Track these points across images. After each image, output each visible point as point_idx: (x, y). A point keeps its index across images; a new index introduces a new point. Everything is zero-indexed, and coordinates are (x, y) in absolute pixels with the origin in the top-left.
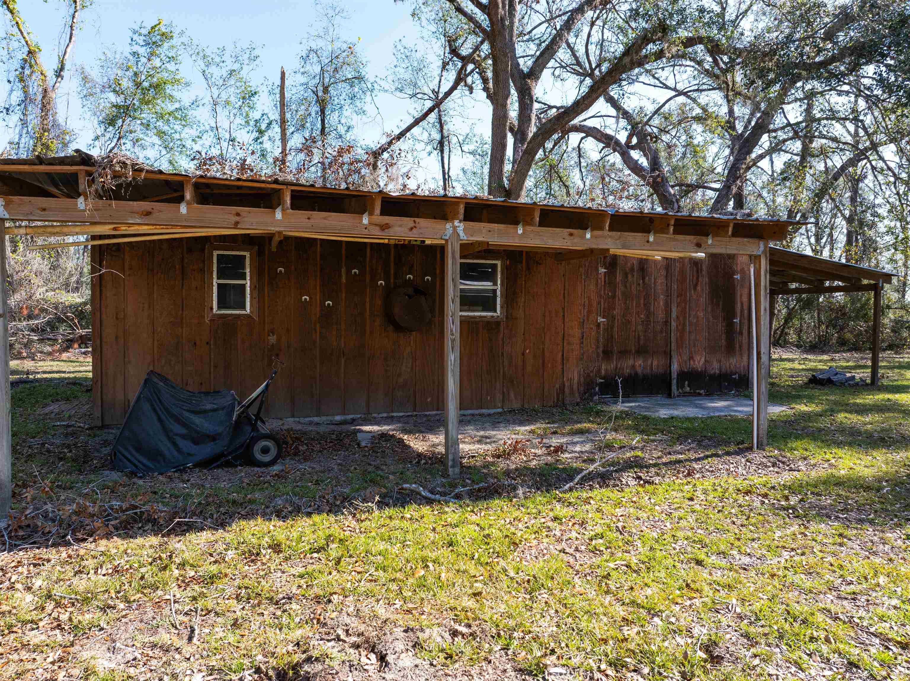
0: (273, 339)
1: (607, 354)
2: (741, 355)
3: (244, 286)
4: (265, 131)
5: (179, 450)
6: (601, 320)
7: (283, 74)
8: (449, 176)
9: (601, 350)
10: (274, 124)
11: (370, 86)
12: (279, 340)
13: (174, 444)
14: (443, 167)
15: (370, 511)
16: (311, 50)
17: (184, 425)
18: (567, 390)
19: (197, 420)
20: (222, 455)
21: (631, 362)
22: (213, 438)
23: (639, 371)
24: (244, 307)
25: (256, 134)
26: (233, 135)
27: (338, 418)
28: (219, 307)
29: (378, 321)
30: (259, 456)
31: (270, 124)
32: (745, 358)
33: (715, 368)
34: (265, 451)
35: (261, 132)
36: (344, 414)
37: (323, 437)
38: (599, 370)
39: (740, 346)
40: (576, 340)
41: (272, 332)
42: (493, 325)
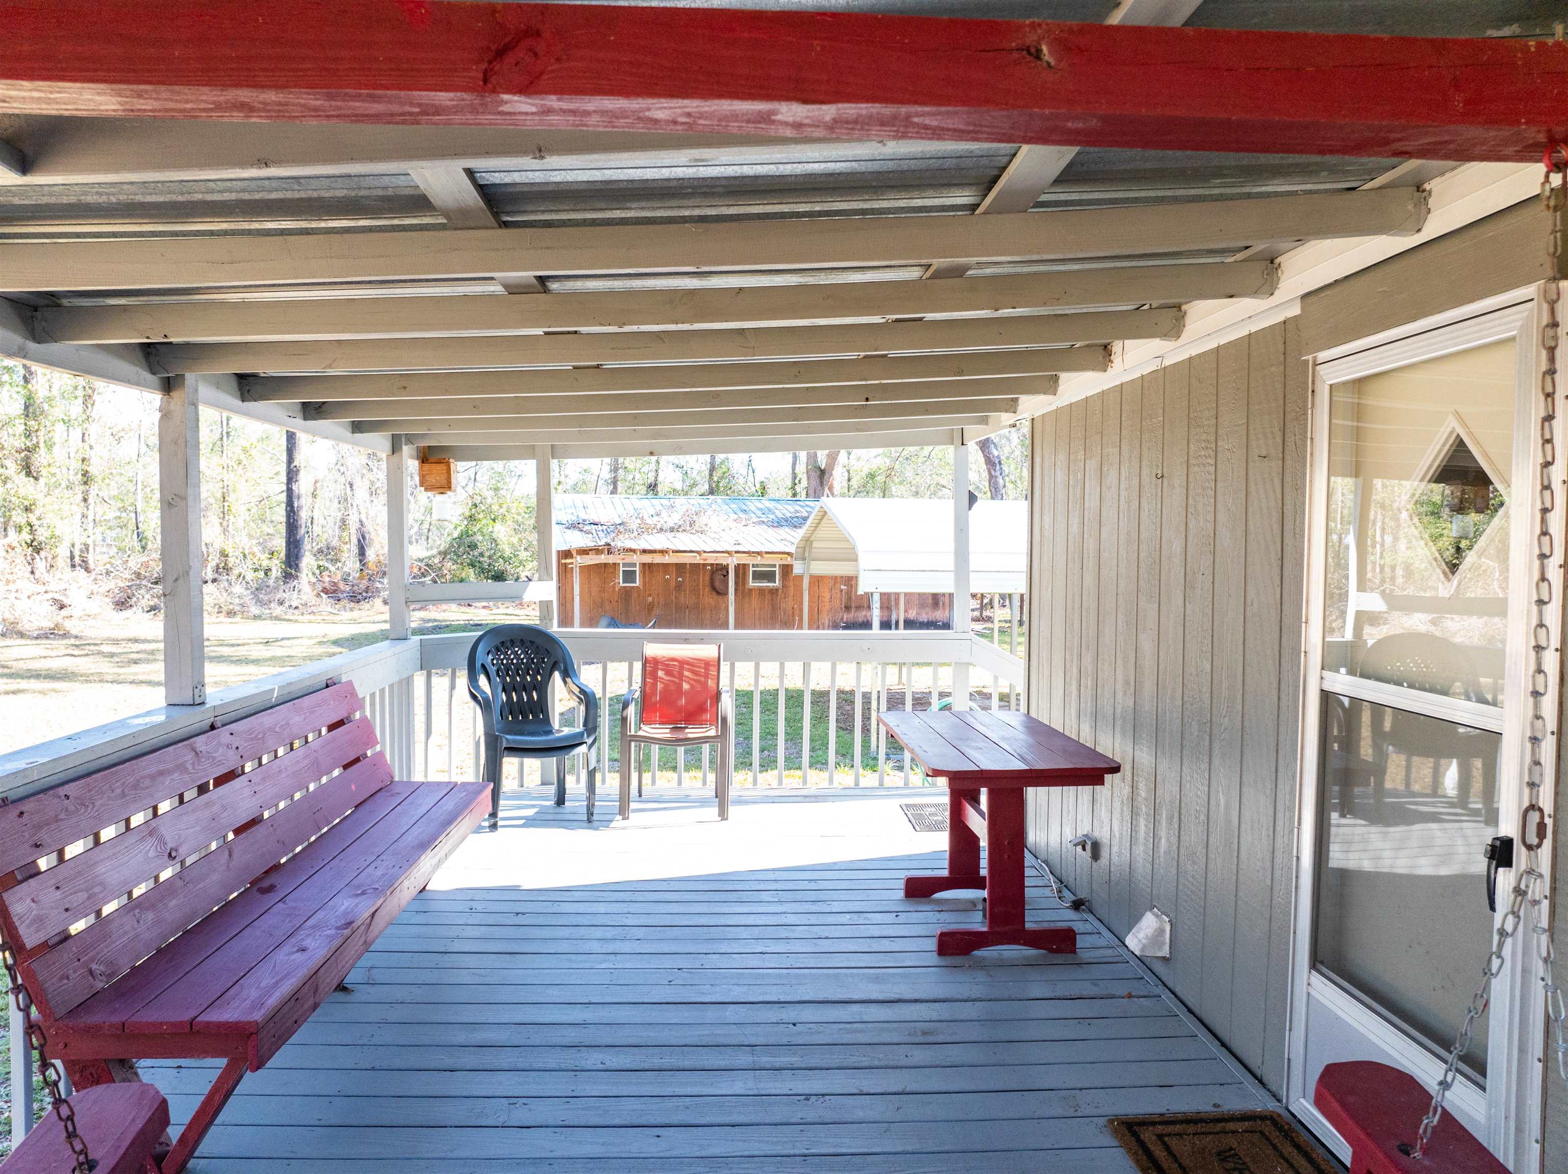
0: (650, 599)
1: (848, 608)
2: (944, 609)
3: (636, 571)
6: (843, 587)
9: (843, 606)
12: (654, 599)
23: (858, 618)
24: (635, 582)
28: (623, 582)
29: (707, 590)
32: (947, 612)
33: (923, 619)
38: (842, 619)
39: (943, 604)
40: (827, 600)
41: (650, 595)
42: (773, 592)
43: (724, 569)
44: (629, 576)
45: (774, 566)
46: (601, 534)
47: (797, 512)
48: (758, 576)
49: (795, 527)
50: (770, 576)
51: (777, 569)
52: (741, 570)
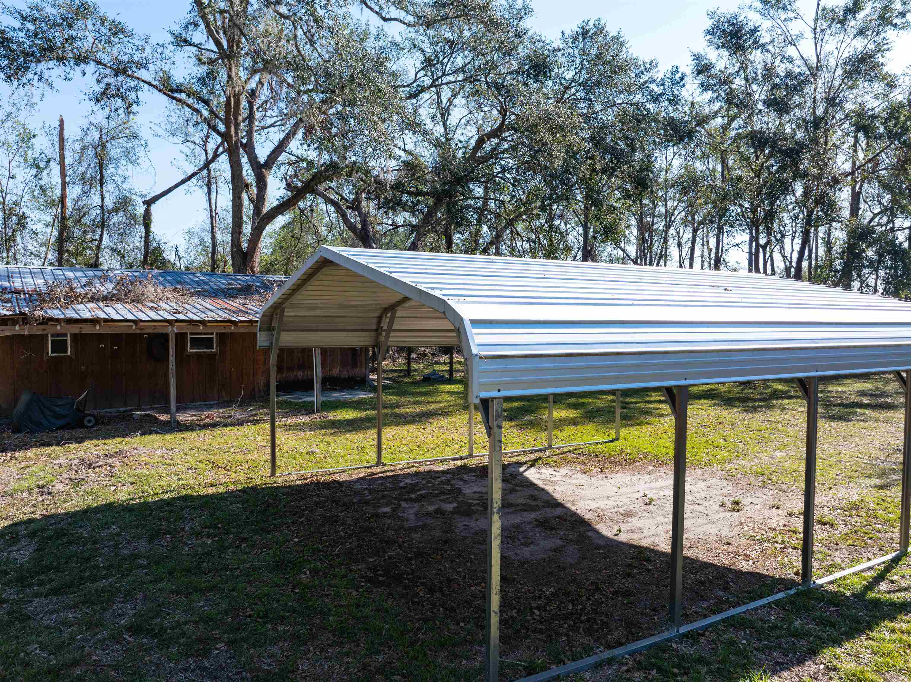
0: (83, 368)
1: (280, 369)
2: (361, 367)
3: (66, 341)
4: (44, 169)
5: (49, 422)
7: (62, 122)
8: (216, 214)
10: (52, 164)
11: (143, 143)
12: (87, 369)
13: (48, 420)
14: (211, 207)
15: (137, 436)
16: (91, 124)
17: (52, 411)
18: (256, 390)
19: (57, 409)
20: (69, 424)
21: (294, 373)
22: (64, 416)
23: (300, 378)
24: (67, 352)
25: (34, 171)
26: (13, 172)
27: (122, 409)
28: (52, 352)
29: (143, 357)
30: (86, 424)
31: (49, 161)
32: (364, 369)
33: (345, 374)
34: (89, 421)
35: (40, 170)
36: (126, 406)
37: (115, 417)
39: (361, 362)
40: (261, 363)
41: (84, 364)
42: (211, 356)
43: (165, 337)
44: (59, 346)
45: (212, 334)
46: (23, 303)
47: (231, 284)
48: (196, 342)
49: (233, 297)
50: (208, 342)
51: (214, 336)
52: (180, 337)
